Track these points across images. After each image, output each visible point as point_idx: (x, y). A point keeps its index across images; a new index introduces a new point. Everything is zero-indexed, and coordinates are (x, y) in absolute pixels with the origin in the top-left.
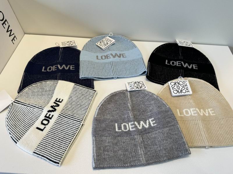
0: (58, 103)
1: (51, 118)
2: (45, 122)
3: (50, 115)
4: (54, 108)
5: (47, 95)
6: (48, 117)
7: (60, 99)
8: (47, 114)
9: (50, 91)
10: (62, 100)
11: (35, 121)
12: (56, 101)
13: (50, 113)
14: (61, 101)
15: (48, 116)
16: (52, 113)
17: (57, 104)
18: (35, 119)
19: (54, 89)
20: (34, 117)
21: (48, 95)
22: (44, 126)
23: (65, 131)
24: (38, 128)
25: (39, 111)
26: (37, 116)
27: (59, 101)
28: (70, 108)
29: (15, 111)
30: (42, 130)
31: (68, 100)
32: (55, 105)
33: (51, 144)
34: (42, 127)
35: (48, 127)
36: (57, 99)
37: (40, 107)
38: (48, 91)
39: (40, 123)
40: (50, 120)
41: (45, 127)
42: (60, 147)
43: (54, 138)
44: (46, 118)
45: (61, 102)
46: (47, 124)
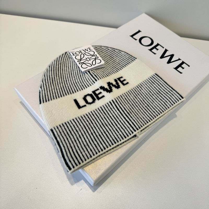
0: (120, 84)
1: (99, 99)
2: (89, 99)
3: (100, 93)
4: (110, 88)
5: (112, 66)
6: (97, 95)
7: (125, 80)
8: (98, 89)
9: (119, 64)
10: (128, 83)
11: (79, 90)
12: (119, 79)
13: (102, 91)
14: (125, 82)
15: (97, 92)
16: (104, 93)
17: (117, 83)
18: (80, 87)
19: (125, 64)
20: (81, 84)
21: (114, 67)
22: (85, 104)
23: (106, 127)
24: (76, 101)
25: (90, 80)
26: (84, 85)
27: (122, 82)
28: (131, 100)
29: (64, 63)
30: (79, 107)
31: (135, 88)
32: (114, 83)
33: (78, 133)
34: (82, 103)
35: (89, 109)
36: (122, 77)
37: (95, 75)
38: (116, 63)
39: (83, 96)
40: (97, 101)
41: (85, 106)
42: (87, 147)
43: (87, 128)
44: (93, 95)
45: (124, 84)
46: (90, 103)
